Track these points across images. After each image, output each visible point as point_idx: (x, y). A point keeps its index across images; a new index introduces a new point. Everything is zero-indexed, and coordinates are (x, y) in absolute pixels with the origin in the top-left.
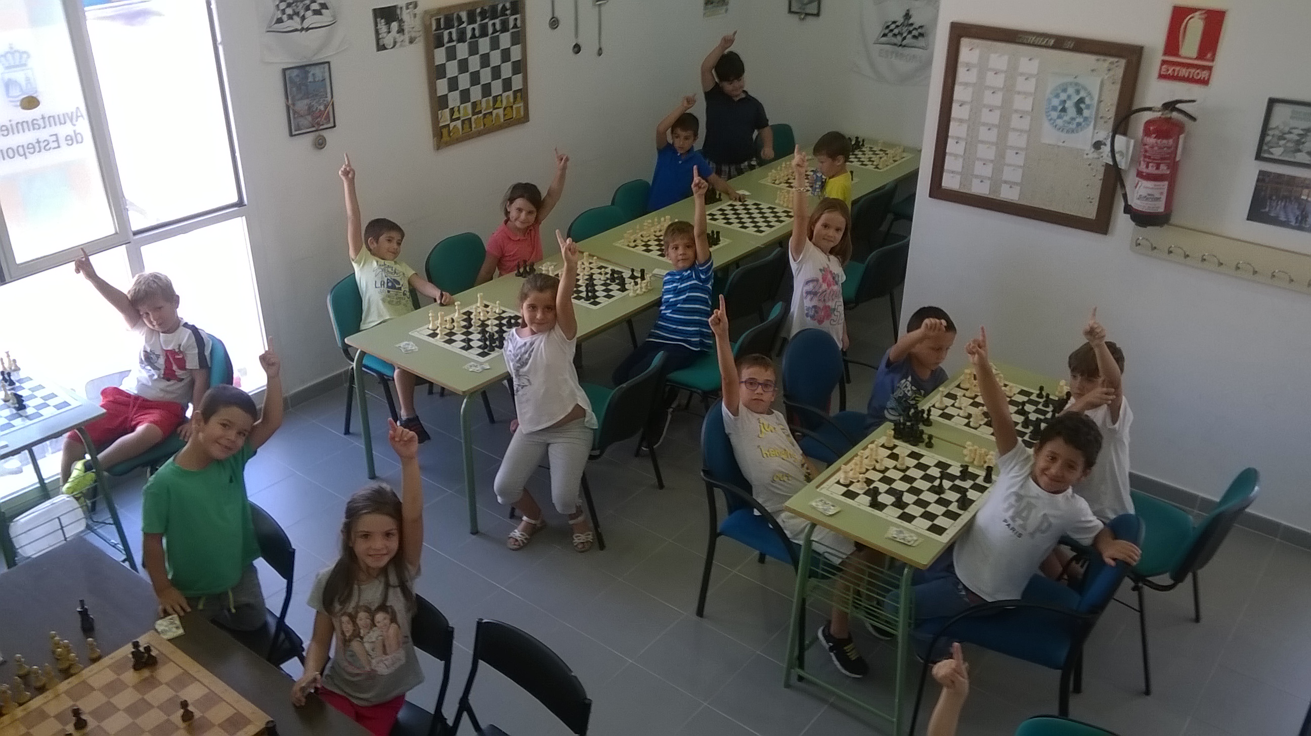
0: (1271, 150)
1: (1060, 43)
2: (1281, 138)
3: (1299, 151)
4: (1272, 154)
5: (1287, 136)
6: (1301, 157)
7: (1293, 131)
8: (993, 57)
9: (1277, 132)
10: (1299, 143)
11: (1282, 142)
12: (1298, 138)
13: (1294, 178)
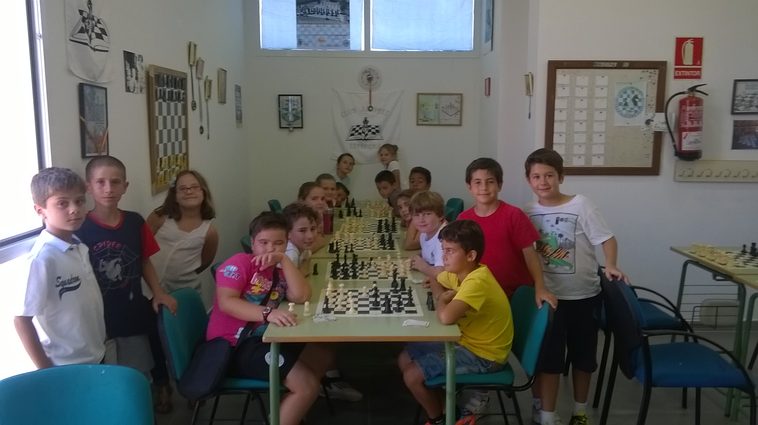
0: (739, 108)
1: (620, 65)
2: (743, 101)
3: (752, 106)
4: (739, 110)
5: (745, 99)
6: (753, 109)
7: (748, 96)
8: (579, 78)
9: (740, 98)
10: (751, 102)
11: (743, 103)
12: (749, 99)
13: (751, 121)
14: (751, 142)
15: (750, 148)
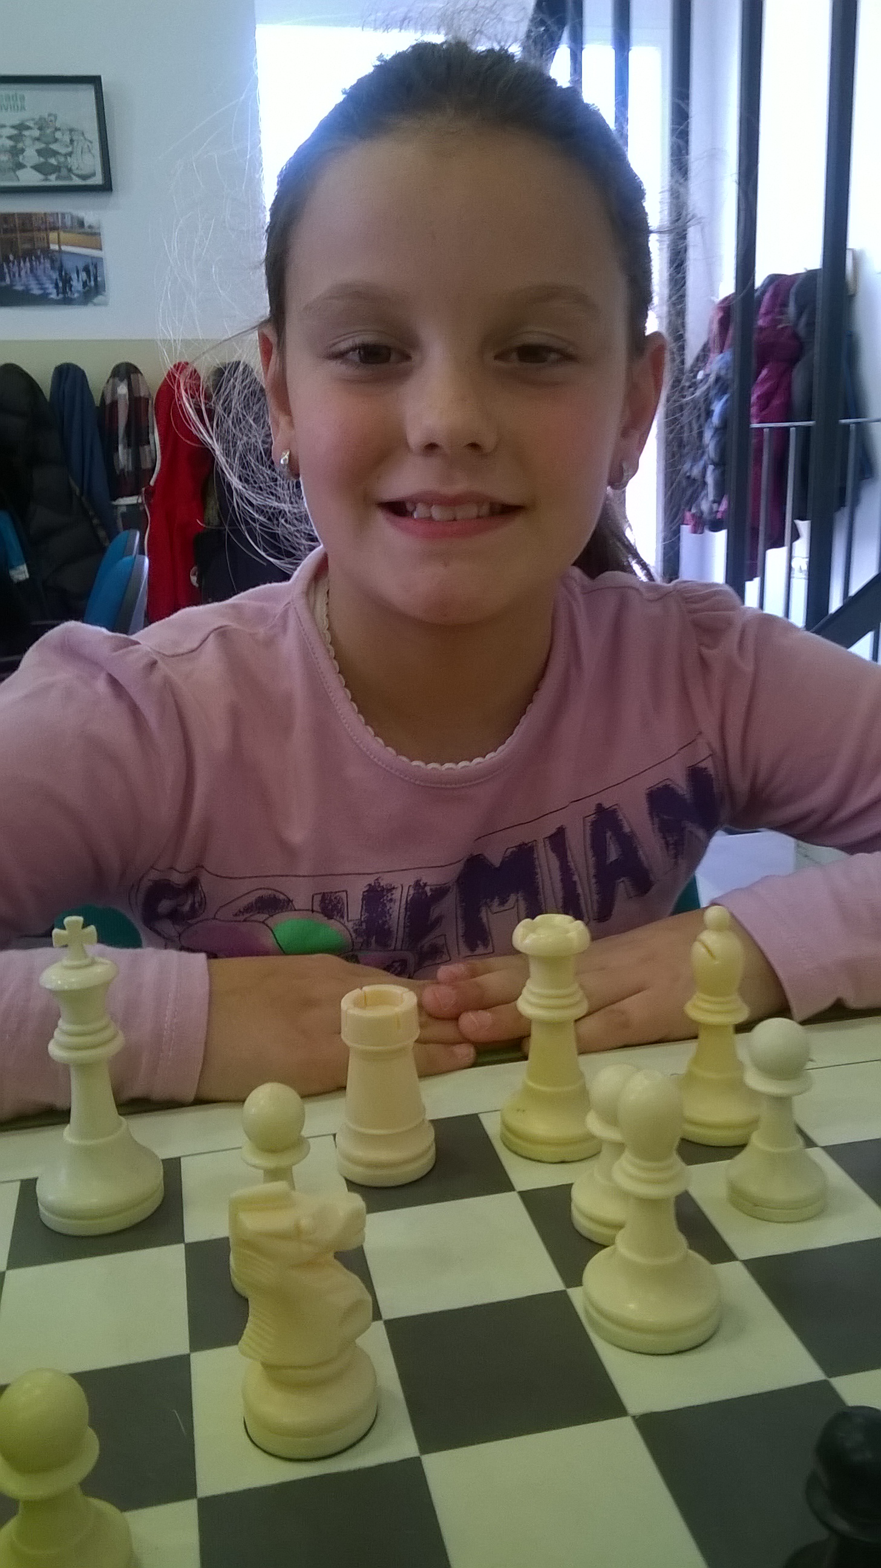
10: (15, 152)
12: (11, 143)
14: (40, 284)
15: (42, 300)
